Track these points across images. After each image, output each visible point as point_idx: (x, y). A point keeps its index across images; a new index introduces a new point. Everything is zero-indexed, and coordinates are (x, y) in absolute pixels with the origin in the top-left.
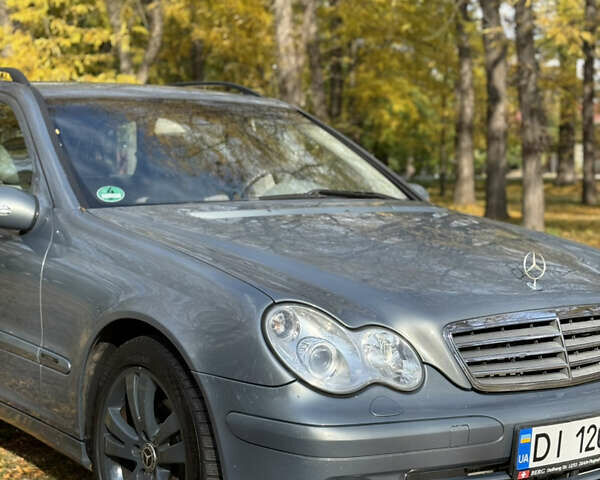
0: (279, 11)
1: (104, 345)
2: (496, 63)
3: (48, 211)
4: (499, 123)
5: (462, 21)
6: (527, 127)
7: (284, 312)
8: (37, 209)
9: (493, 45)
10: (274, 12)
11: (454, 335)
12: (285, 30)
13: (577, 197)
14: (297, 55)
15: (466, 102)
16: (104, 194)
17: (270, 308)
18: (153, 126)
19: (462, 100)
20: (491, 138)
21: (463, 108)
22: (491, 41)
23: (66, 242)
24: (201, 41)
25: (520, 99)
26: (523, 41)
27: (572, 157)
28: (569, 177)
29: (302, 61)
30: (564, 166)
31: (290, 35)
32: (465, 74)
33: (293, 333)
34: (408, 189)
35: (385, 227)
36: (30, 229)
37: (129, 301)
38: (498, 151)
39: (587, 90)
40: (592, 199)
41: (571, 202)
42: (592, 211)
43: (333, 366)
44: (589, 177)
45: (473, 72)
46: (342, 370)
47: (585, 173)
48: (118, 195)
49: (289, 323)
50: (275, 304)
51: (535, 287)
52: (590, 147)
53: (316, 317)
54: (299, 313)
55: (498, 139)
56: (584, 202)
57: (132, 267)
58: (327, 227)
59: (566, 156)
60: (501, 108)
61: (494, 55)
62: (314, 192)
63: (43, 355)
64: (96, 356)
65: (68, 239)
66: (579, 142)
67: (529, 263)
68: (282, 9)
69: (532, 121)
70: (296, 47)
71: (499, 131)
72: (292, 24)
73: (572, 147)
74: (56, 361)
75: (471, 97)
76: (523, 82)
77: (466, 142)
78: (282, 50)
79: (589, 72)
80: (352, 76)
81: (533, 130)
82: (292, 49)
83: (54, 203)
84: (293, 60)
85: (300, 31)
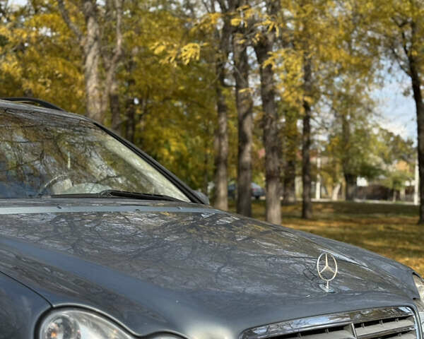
0: (88, 70)
2: (245, 115)
4: (247, 158)
5: (221, 87)
6: (270, 159)
7: (64, 318)
9: (244, 102)
10: (84, 71)
12: (92, 84)
13: (299, 213)
14: (101, 103)
15: (223, 144)
19: (220, 142)
20: (241, 169)
21: (220, 147)
22: (242, 100)
24: (30, 91)
25: (264, 139)
26: (267, 98)
27: (293, 185)
28: (291, 199)
29: (104, 108)
30: (288, 191)
31: (96, 88)
32: (222, 123)
34: (192, 194)
35: (166, 225)
38: (246, 178)
39: (306, 139)
40: (309, 214)
41: (294, 217)
42: (309, 223)
44: (307, 199)
45: (227, 124)
47: (303, 196)
49: (68, 330)
50: (52, 309)
52: (307, 178)
53: (100, 324)
54: (79, 319)
55: (245, 169)
56: (304, 217)
58: (120, 226)
59: (290, 185)
60: (248, 148)
61: (244, 110)
62: (105, 193)
66: (299, 175)
68: (91, 68)
69: (273, 156)
70: (101, 96)
71: (246, 163)
72: (98, 80)
73: (294, 178)
75: (227, 140)
76: (267, 127)
77: (222, 172)
78: (90, 98)
79: (306, 126)
80: (142, 124)
81: (274, 163)
82: (97, 98)
84: (98, 106)
85: (104, 85)
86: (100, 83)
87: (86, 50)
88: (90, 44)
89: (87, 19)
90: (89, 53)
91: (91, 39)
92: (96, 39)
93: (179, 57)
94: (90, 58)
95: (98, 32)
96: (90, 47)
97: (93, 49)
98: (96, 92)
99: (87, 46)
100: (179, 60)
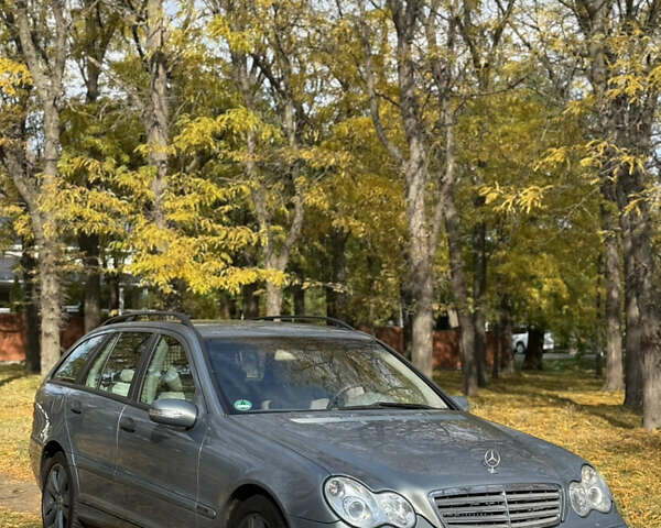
1: (236, 501)
3: (204, 416)
7: (336, 481)
8: (197, 415)
11: (436, 498)
16: (239, 406)
17: (329, 479)
18: (274, 355)
23: (214, 435)
33: (342, 493)
36: (193, 426)
37: (252, 473)
43: (363, 514)
46: (368, 516)
48: (247, 406)
49: (340, 487)
50: (331, 477)
51: (492, 471)
53: (355, 485)
54: (345, 482)
57: (256, 454)
62: (376, 405)
63: (198, 507)
64: (231, 508)
65: (215, 433)
67: (489, 457)
68: (415, 201)
70: (428, 238)
72: (424, 216)
74: (206, 511)
83: (208, 412)
85: (431, 222)
86: (427, 220)
87: (409, 180)
88: (413, 171)
89: (409, 140)
90: (412, 181)
91: (415, 165)
92: (421, 163)
93: (517, 202)
94: (413, 189)
95: (423, 155)
96: (413, 175)
97: (416, 177)
98: (422, 233)
99: (409, 174)
100: (517, 206)
